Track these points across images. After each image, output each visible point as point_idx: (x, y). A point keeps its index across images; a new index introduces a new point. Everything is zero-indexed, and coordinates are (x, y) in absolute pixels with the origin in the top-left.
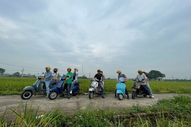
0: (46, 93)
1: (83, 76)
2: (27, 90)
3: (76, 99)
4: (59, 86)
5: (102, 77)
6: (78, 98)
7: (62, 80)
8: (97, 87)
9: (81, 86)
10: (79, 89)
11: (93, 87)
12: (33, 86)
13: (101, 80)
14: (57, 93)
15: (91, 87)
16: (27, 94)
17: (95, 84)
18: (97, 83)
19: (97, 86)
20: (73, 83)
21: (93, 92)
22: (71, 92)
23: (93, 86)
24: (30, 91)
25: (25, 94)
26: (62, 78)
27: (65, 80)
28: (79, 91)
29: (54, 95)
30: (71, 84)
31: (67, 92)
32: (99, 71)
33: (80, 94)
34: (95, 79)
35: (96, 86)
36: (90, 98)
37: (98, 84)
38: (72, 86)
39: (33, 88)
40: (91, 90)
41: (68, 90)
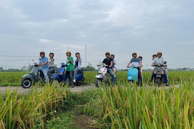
2: (26, 79)
3: (81, 88)
4: (61, 74)
8: (106, 74)
9: (86, 74)
10: (83, 78)
11: (101, 74)
12: (30, 74)
13: (111, 66)
14: (59, 81)
15: (98, 74)
16: (26, 83)
17: (103, 70)
18: (105, 69)
19: (106, 72)
20: (75, 70)
21: (101, 79)
22: (75, 81)
24: (29, 79)
25: (24, 82)
26: (63, 65)
27: (66, 66)
28: (83, 81)
30: (73, 72)
32: (107, 54)
33: (85, 84)
34: (103, 65)
35: (104, 73)
37: (106, 70)
38: (75, 73)
39: (31, 76)
40: (98, 76)
41: (71, 78)
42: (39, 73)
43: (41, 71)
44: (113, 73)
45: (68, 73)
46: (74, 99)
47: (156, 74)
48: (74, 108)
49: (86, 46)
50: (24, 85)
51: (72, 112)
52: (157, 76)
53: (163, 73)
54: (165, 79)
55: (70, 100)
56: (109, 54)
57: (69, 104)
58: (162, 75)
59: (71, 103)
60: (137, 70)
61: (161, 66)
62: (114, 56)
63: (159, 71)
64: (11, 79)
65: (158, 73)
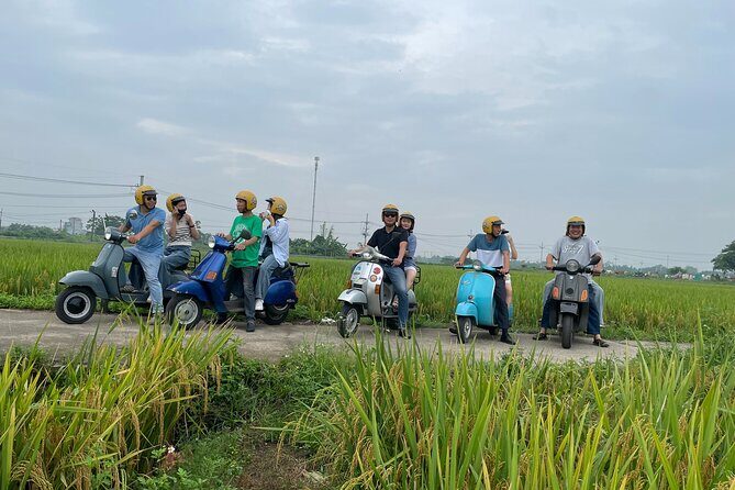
0: (149, 305)
2: (75, 288)
4: (211, 277)
5: (403, 244)
7: (219, 248)
8: (378, 289)
10: (294, 296)
11: (360, 286)
12: (92, 270)
13: (399, 260)
14: (201, 305)
15: (351, 286)
16: (75, 302)
17: (369, 274)
18: (377, 271)
19: (379, 282)
20: (265, 264)
21: (358, 307)
22: (259, 306)
23: (360, 282)
24: (86, 289)
25: (67, 300)
26: (221, 243)
28: (292, 306)
29: (187, 312)
31: (242, 305)
32: (389, 214)
33: (298, 319)
34: (371, 253)
35: (372, 285)
36: (343, 333)
37: (381, 275)
38: (264, 278)
39: (94, 278)
40: (349, 297)
41: (247, 293)
42: (128, 266)
43: (135, 261)
44: (405, 285)
45: (236, 274)
46: (249, 382)
47: (562, 301)
48: (248, 418)
49: (317, 159)
50: (67, 312)
51: (239, 434)
52: (564, 308)
53: (584, 297)
54: (589, 319)
55: (234, 387)
56: (397, 214)
57: (229, 403)
58: (581, 305)
59: (238, 397)
60: (492, 282)
61: (581, 270)
62: (413, 221)
63: (570, 291)
64: (18, 282)
65: (566, 297)
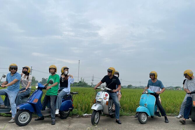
1: (80, 82)
3: (67, 126)
6: (70, 123)
8: (107, 103)
9: (75, 100)
10: (72, 106)
11: (100, 102)
14: (31, 114)
15: (95, 102)
17: (103, 96)
18: (106, 95)
19: (108, 100)
20: (60, 94)
22: (57, 112)
23: (100, 100)
26: (40, 86)
27: (45, 88)
28: (71, 110)
29: (24, 118)
30: (56, 97)
31: (50, 112)
33: (74, 115)
34: (103, 87)
35: (105, 101)
37: (108, 97)
40: (95, 107)
41: (52, 107)
44: (117, 100)
